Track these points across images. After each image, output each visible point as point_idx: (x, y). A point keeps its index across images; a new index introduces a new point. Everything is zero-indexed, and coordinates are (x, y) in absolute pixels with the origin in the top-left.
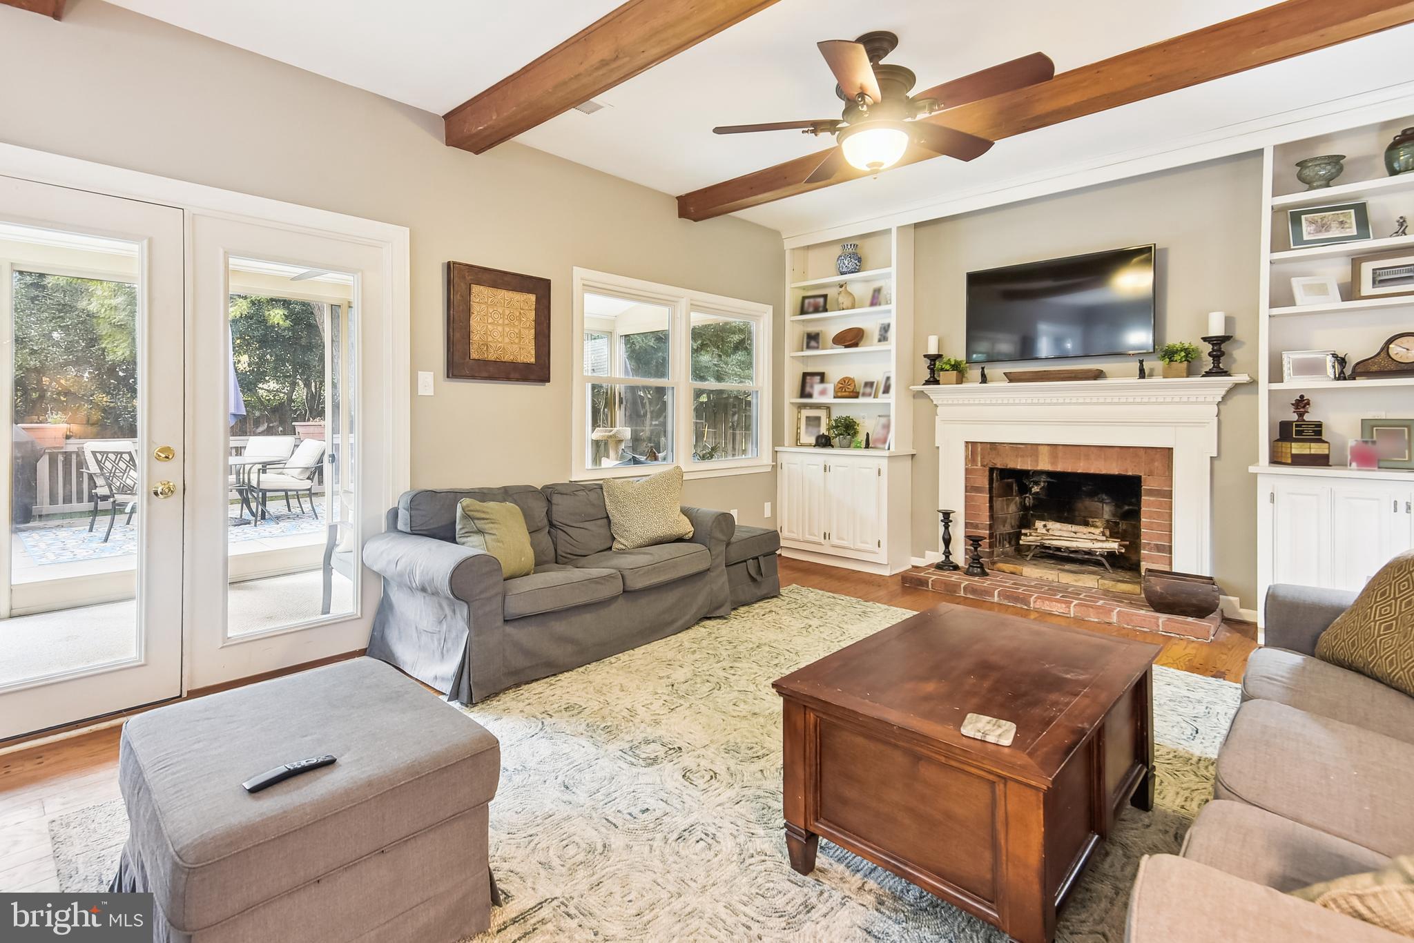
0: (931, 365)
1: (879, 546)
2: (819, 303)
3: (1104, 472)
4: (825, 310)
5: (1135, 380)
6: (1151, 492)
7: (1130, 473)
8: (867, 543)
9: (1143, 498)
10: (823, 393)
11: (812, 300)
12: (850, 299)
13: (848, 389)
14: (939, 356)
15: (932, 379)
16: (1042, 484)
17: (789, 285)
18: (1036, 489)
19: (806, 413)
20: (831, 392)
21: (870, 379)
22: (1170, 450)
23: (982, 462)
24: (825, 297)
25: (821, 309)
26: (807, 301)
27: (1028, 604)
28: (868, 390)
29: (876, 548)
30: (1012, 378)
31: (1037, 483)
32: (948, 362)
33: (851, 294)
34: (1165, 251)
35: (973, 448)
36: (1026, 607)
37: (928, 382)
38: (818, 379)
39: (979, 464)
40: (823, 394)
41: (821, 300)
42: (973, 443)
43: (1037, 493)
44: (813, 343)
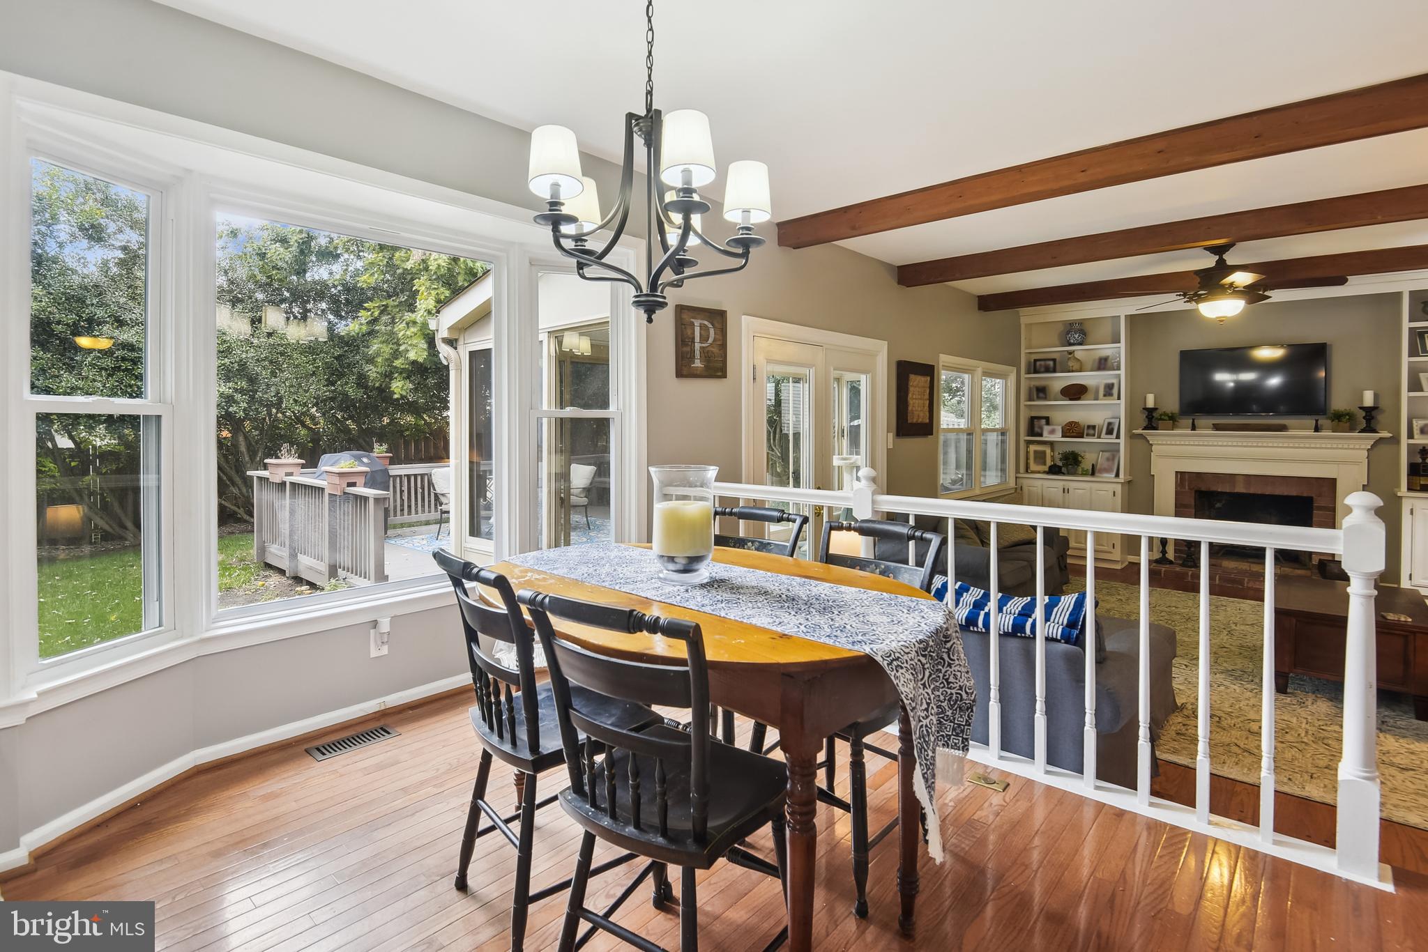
0: (1148, 415)
1: (1114, 548)
2: (1049, 365)
3: (1286, 494)
4: (1054, 371)
5: (1312, 433)
6: (1320, 508)
7: (1305, 495)
8: (1104, 546)
9: (1315, 512)
10: (1052, 432)
11: (1042, 363)
12: (1079, 363)
13: (1073, 430)
14: (1155, 409)
15: (1150, 426)
16: (1224, 502)
17: (1023, 351)
18: (1218, 505)
19: (1033, 448)
20: (1059, 433)
21: (1092, 423)
22: (1335, 480)
23: (1188, 486)
24: (1054, 360)
25: (1051, 370)
26: (1038, 363)
27: (1242, 584)
28: (1091, 432)
29: (1111, 550)
30: (1217, 427)
31: (1219, 501)
32: (1165, 414)
33: (1079, 360)
34: (1331, 345)
35: (1182, 477)
36: (1240, 587)
37: (1145, 428)
38: (1043, 421)
39: (1187, 487)
40: (1053, 434)
41: (1051, 363)
42: (1181, 473)
43: (1219, 508)
44: (1041, 395)
